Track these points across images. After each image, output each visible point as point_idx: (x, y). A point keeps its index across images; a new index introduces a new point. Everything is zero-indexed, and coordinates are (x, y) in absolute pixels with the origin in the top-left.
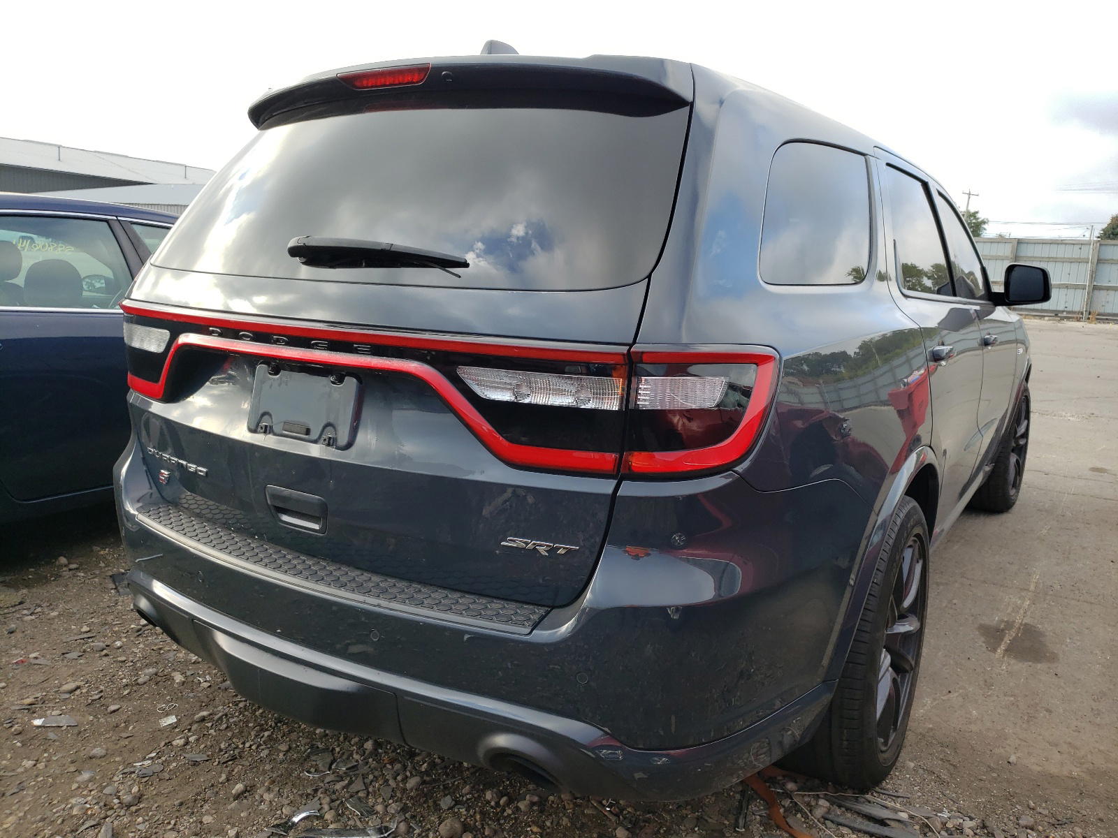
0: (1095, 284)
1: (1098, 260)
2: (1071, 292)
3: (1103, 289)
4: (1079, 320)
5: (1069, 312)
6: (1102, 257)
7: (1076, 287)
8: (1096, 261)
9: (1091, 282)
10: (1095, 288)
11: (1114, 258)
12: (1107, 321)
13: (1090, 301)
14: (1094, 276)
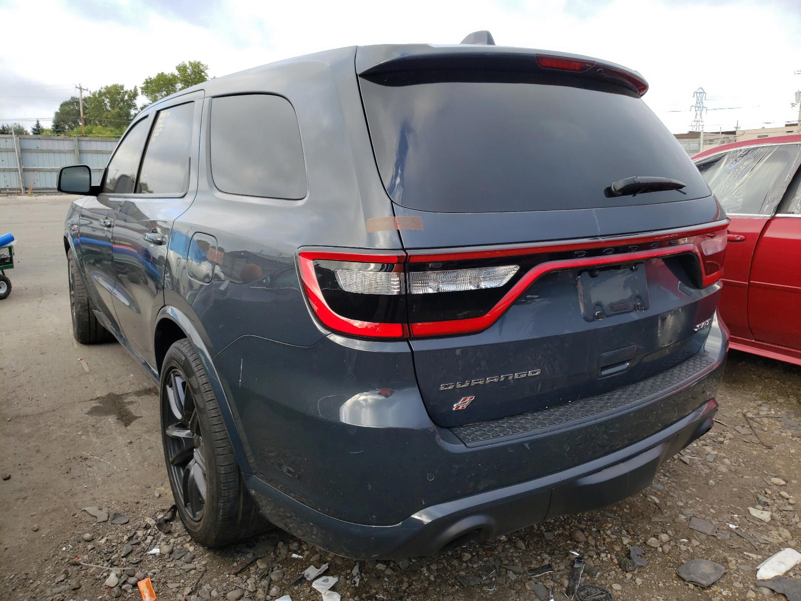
0: (23, 167)
1: (21, 150)
2: (7, 174)
3: (30, 171)
4: (19, 194)
5: (10, 189)
6: (23, 148)
7: (10, 170)
8: (20, 151)
9: (20, 166)
10: (24, 170)
11: (32, 148)
12: (40, 193)
13: (24, 180)
14: (21, 161)
